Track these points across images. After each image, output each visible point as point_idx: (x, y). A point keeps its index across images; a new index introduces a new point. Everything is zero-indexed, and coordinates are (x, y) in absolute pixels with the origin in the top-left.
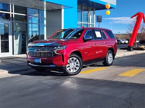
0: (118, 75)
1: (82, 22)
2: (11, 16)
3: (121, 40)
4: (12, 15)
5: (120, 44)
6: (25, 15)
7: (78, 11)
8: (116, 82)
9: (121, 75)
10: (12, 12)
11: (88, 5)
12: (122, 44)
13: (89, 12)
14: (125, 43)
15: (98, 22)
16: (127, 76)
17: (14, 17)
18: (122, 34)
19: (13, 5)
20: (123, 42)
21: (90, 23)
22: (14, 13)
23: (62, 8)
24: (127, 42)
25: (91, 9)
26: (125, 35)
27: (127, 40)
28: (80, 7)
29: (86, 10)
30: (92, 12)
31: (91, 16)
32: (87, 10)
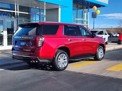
0: (106, 69)
1: (78, 19)
2: (16, 15)
3: (113, 34)
4: (17, 13)
5: (112, 37)
6: (28, 13)
7: (73, 9)
8: (103, 77)
9: (108, 69)
10: (17, 11)
11: (83, 4)
12: (114, 37)
13: (84, 10)
14: (117, 36)
15: (93, 17)
16: (114, 70)
17: (18, 15)
18: (114, 29)
19: (18, 5)
20: (115, 35)
21: (85, 20)
22: (18, 12)
23: (59, 7)
24: (118, 35)
25: (85, 7)
26: (116, 29)
27: (119, 34)
28: (76, 5)
29: (81, 8)
30: (87, 10)
31: (85, 14)
32: (83, 8)
